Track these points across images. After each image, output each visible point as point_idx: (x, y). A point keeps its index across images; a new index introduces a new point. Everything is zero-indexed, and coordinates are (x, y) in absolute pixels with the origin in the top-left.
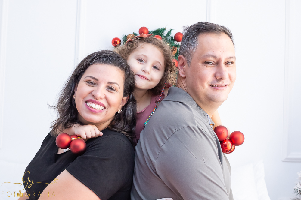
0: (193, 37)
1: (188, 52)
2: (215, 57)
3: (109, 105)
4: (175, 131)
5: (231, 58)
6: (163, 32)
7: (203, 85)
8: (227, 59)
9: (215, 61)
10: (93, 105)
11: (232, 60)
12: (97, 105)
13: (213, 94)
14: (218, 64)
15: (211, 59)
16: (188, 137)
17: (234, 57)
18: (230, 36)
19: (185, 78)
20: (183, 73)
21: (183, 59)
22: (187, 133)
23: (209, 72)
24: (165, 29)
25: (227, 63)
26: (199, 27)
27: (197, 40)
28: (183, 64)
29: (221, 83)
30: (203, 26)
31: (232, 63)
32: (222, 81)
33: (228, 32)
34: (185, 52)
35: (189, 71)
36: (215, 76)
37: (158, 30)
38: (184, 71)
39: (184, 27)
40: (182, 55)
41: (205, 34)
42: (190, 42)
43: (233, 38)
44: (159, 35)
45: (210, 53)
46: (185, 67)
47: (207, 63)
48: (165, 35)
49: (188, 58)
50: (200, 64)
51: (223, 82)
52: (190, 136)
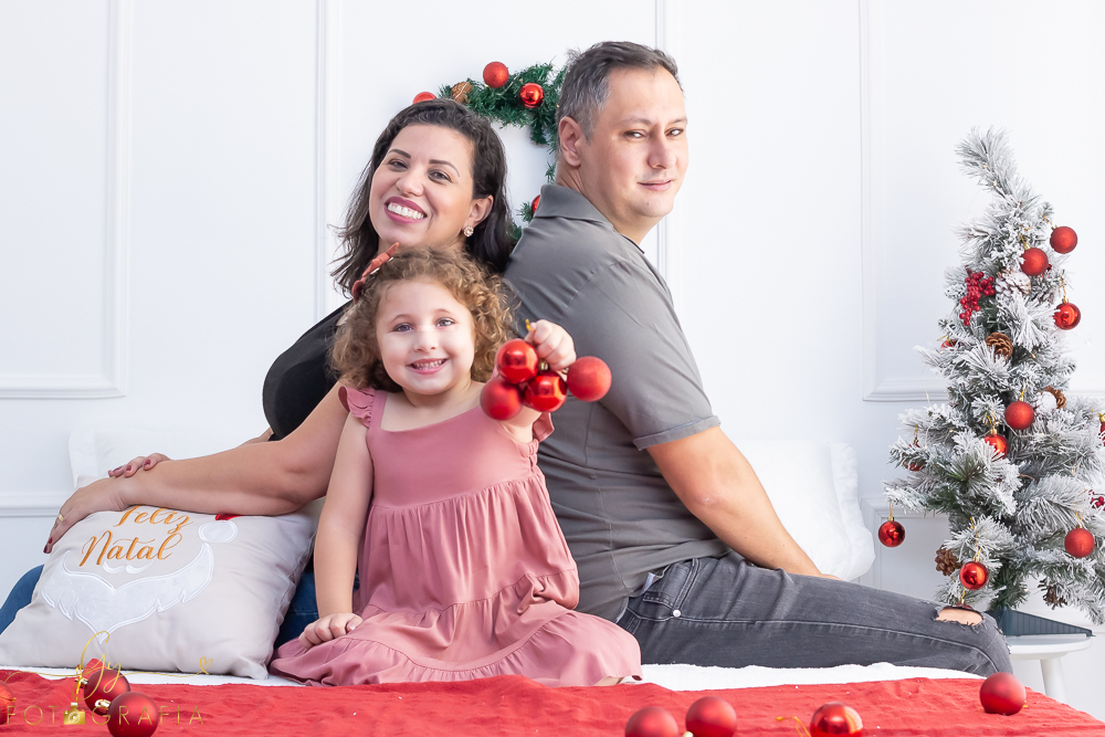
0: (598, 78)
1: (587, 112)
2: (646, 122)
3: (435, 209)
4: (590, 275)
5: (678, 121)
6: (545, 75)
7: (625, 185)
8: (670, 123)
9: (647, 129)
10: (397, 209)
11: (679, 125)
12: (406, 209)
13: (646, 201)
14: (652, 135)
15: (639, 126)
16: (620, 284)
17: (684, 120)
18: (673, 72)
19: (578, 167)
20: (572, 157)
21: (571, 127)
22: (615, 275)
23: (634, 155)
24: (549, 68)
25: (670, 133)
26: (610, 56)
27: (607, 85)
28: (573, 137)
29: (661, 177)
30: (619, 54)
31: (681, 131)
32: (664, 171)
33: (669, 65)
34: (579, 111)
35: (590, 154)
36: (648, 162)
37: (531, 70)
38: (576, 153)
39: (570, 52)
40: (570, 116)
41: (624, 71)
42: (592, 89)
43: (679, 74)
44: (536, 82)
45: (639, 115)
46: (577, 143)
47: (630, 134)
48: (550, 83)
49: (585, 125)
50: (614, 138)
51: (665, 174)
52: (623, 282)
